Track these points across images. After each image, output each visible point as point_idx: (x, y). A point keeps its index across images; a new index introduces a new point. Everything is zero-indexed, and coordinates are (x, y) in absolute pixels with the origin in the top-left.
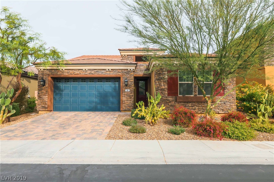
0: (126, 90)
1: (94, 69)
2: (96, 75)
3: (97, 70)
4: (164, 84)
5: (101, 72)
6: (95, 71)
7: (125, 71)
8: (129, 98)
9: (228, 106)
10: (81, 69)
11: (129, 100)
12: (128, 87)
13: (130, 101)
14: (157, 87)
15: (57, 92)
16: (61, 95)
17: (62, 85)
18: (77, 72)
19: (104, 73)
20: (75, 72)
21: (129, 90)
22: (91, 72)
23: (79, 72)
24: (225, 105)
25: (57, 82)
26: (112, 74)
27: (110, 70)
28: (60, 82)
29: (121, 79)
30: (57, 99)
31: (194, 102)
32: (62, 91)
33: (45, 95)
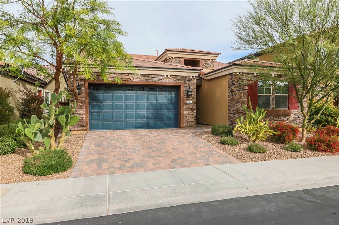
0: (188, 102)
1: (149, 75)
2: (151, 82)
3: (152, 76)
5: (157, 78)
6: (150, 76)
7: (187, 78)
8: (191, 112)
9: (301, 119)
10: (132, 74)
11: (191, 114)
12: (190, 98)
13: (193, 115)
15: (94, 104)
16: (100, 107)
17: (100, 94)
18: (126, 77)
19: (161, 80)
20: (123, 76)
21: (191, 102)
22: (144, 78)
23: (128, 78)
24: (298, 118)
25: (93, 89)
26: (172, 82)
27: (169, 76)
28: (97, 89)
29: (182, 88)
30: (94, 113)
31: (272, 116)
32: (101, 102)
33: (81, 109)
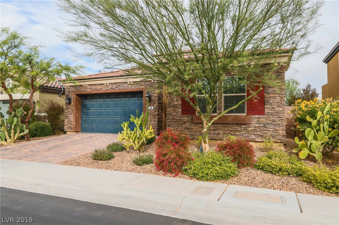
0: (149, 108)
1: (115, 83)
2: (117, 90)
3: (118, 84)
4: (178, 99)
5: (122, 86)
6: (117, 84)
7: (149, 83)
8: (153, 118)
10: (102, 84)
11: (153, 120)
12: (152, 103)
13: (154, 121)
14: (169, 103)
15: (84, 111)
16: (87, 114)
17: (89, 103)
18: (98, 87)
19: (125, 87)
20: (97, 87)
21: (153, 108)
22: (112, 87)
23: (101, 88)
24: (265, 129)
25: (84, 99)
26: (134, 88)
27: (132, 83)
28: (87, 99)
29: (144, 93)
30: (84, 119)
32: (89, 110)
33: (71, 115)
